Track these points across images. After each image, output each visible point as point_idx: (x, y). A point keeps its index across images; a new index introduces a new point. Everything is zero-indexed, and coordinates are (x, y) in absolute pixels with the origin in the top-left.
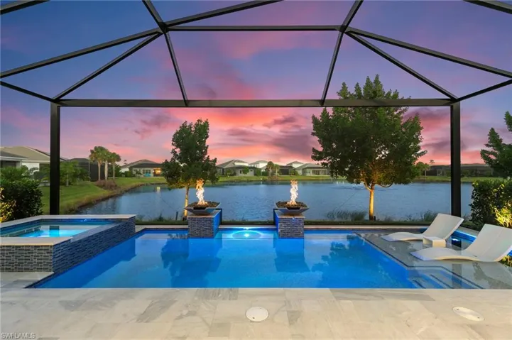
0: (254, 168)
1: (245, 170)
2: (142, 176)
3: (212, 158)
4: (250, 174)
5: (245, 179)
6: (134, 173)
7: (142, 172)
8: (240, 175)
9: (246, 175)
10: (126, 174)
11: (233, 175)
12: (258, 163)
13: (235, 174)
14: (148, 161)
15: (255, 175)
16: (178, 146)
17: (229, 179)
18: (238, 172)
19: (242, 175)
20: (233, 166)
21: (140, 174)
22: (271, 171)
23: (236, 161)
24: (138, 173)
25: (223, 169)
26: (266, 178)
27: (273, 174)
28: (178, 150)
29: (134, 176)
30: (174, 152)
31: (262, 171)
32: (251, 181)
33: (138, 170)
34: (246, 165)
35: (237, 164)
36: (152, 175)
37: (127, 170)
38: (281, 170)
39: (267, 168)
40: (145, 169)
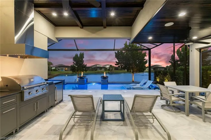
0: (105, 68)
1: (101, 68)
2: (60, 71)
3: (85, 64)
4: (103, 70)
5: (101, 72)
6: (57, 69)
9: (101, 70)
10: (54, 70)
11: (96, 70)
12: (106, 65)
14: (62, 65)
15: (105, 70)
17: (95, 72)
18: (98, 69)
19: (100, 70)
20: (96, 67)
21: (59, 70)
22: (111, 69)
24: (59, 69)
25: (92, 68)
26: (109, 71)
27: (112, 70)
28: (75, 62)
29: (57, 71)
30: (73, 63)
31: (108, 69)
33: (59, 68)
34: (101, 66)
35: (97, 66)
36: (64, 70)
37: (54, 68)
38: (115, 68)
39: (110, 68)
40: (61, 68)
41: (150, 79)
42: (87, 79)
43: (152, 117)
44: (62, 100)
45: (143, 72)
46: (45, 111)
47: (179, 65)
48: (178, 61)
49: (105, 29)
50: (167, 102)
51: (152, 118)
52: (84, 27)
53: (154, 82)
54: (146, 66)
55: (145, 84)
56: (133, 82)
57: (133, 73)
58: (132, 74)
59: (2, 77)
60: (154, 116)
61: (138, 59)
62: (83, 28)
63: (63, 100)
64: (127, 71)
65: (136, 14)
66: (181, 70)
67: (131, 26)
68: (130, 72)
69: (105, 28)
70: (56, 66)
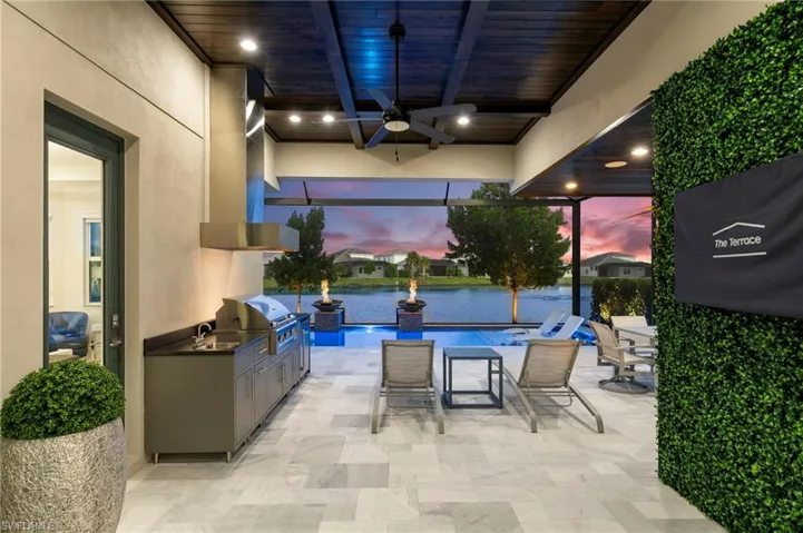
0: (385, 263)
4: (378, 275)
8: (359, 277)
9: (370, 277)
11: (346, 276)
12: (390, 254)
13: (350, 274)
15: (386, 275)
18: (356, 270)
19: (363, 276)
20: (347, 260)
23: (352, 251)
26: (405, 281)
27: (417, 274)
31: (399, 268)
32: (379, 286)
34: (370, 258)
35: (353, 256)
38: (431, 268)
39: (407, 264)
41: (576, 312)
42: (343, 313)
43: (567, 394)
44: (309, 372)
45: (552, 284)
49: (435, 152)
50: (617, 371)
51: (569, 396)
52: (366, 146)
54: (565, 264)
55: (557, 329)
56: (514, 322)
57: (514, 286)
58: (512, 292)
59: (224, 300)
60: (573, 391)
61: (535, 236)
62: (364, 148)
64: (491, 280)
67: (515, 144)
68: (504, 284)
69: (434, 148)
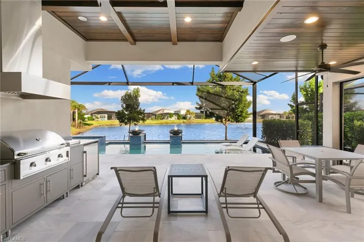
1: (171, 115)
2: (99, 120)
3: (142, 109)
4: (174, 118)
5: (171, 122)
6: (94, 117)
7: (99, 117)
9: (171, 119)
11: (162, 119)
12: (180, 110)
14: (103, 109)
15: (178, 119)
16: (124, 103)
17: (160, 122)
18: (166, 117)
19: (169, 119)
20: (163, 113)
21: (98, 118)
22: (188, 116)
23: (165, 110)
25: (156, 115)
26: (185, 121)
27: (190, 118)
28: (124, 106)
29: (94, 120)
30: (122, 106)
31: (183, 116)
32: (175, 123)
33: (97, 115)
34: (172, 112)
36: (106, 119)
37: (89, 116)
38: (195, 115)
39: (186, 114)
40: (102, 115)
41: (255, 135)
42: (145, 135)
43: (256, 206)
44: (98, 174)
46: (65, 195)
47: (305, 111)
48: (303, 103)
50: (284, 176)
51: (258, 208)
52: (137, 43)
53: (262, 140)
54: (249, 113)
55: (246, 143)
56: (226, 139)
60: (261, 204)
62: (135, 44)
63: (100, 173)
64: (216, 120)
65: (230, 19)
66: (308, 119)
67: (222, 41)
68: (221, 122)
69: (175, 44)
70: (92, 111)
